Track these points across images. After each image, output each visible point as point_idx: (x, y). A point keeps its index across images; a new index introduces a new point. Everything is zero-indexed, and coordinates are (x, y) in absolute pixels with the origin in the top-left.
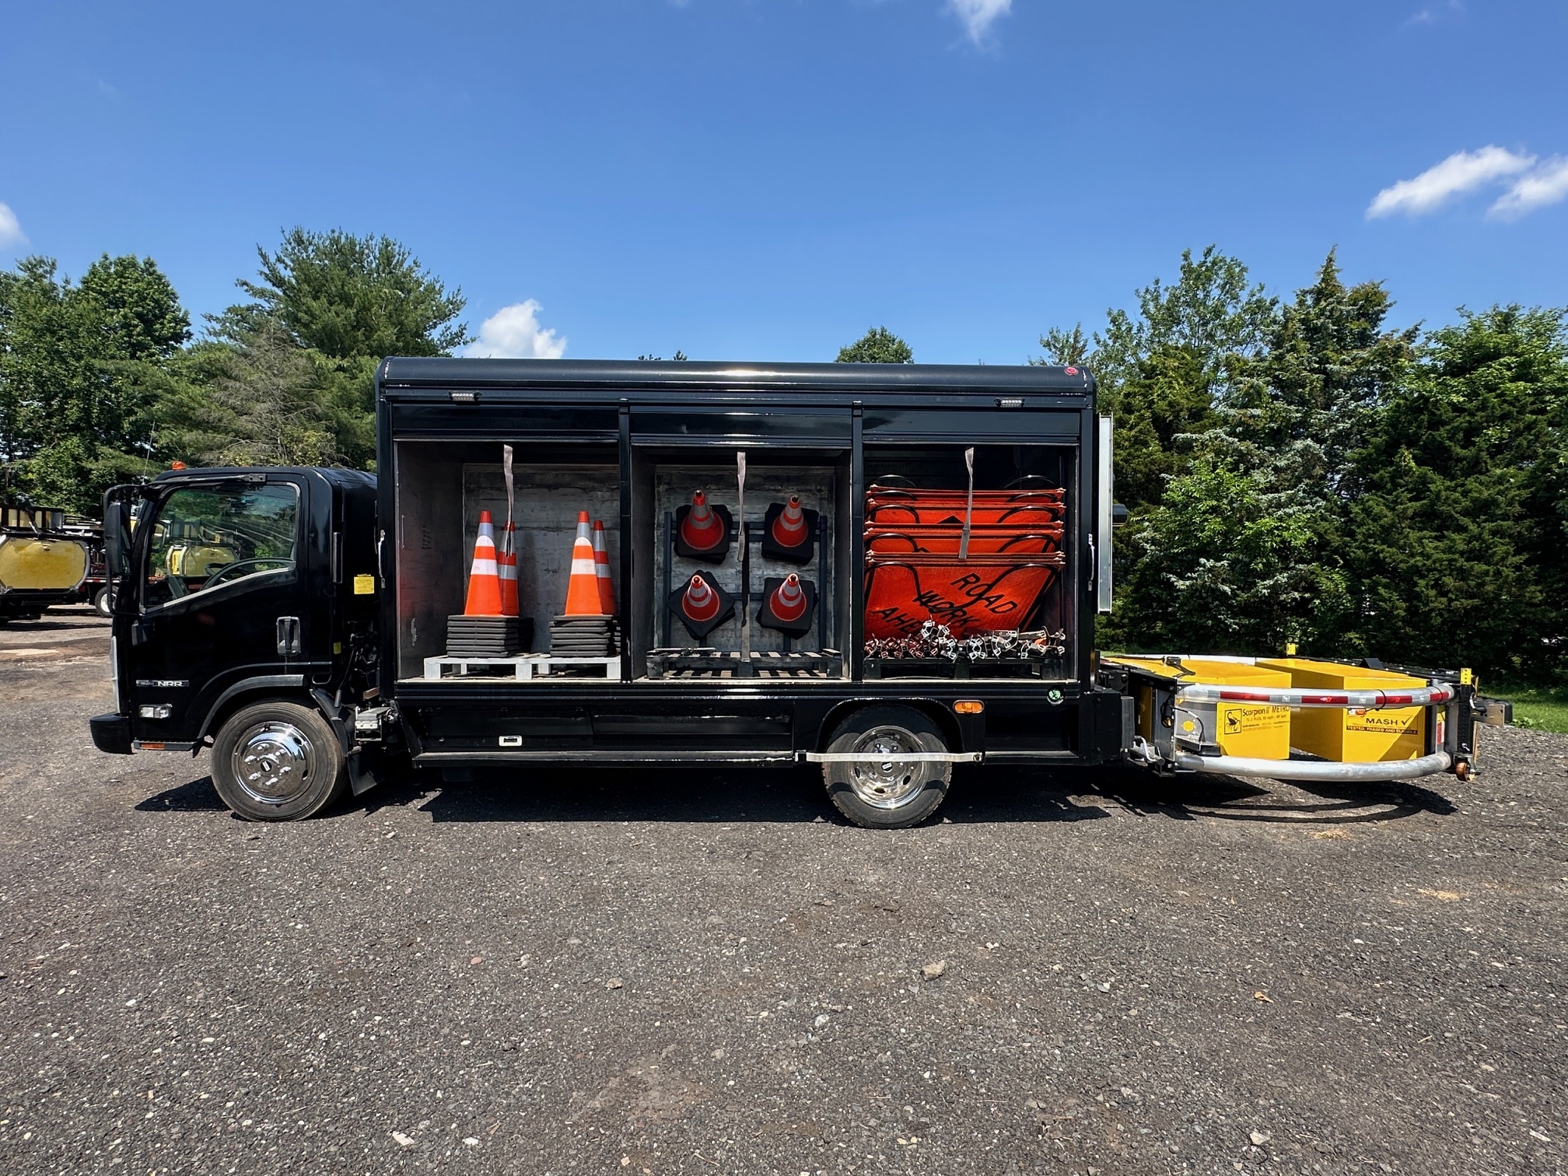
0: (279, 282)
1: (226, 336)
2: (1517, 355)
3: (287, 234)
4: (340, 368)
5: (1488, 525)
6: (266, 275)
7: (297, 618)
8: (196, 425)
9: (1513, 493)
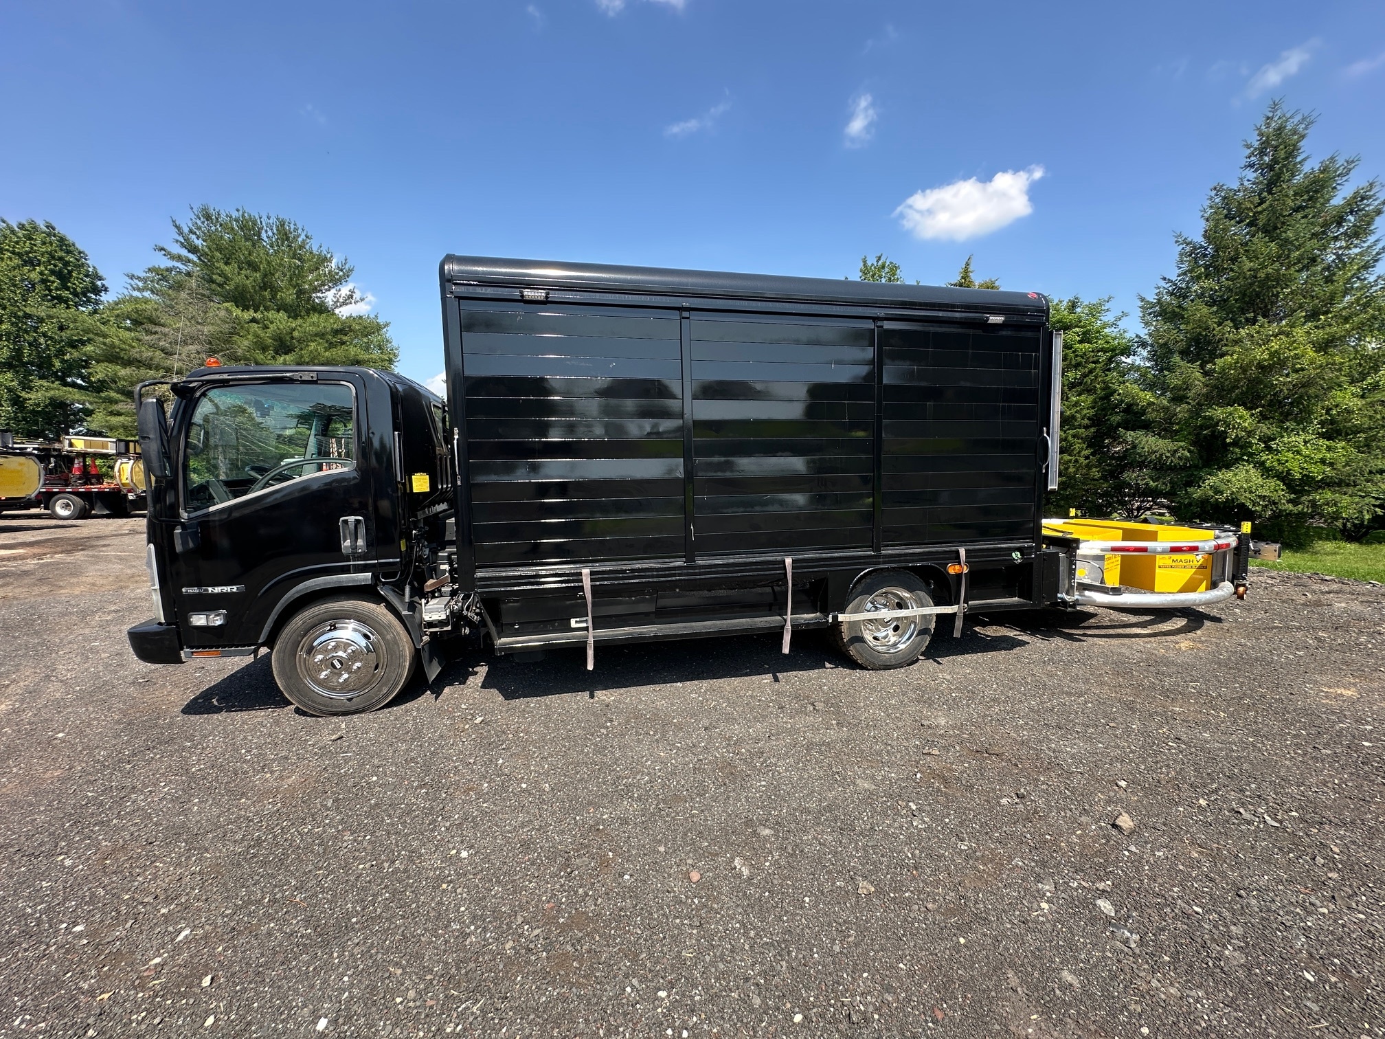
0: (193, 249)
1: (149, 292)
2: (1082, 327)
3: (195, 210)
4: (254, 320)
5: (1071, 432)
6: (182, 243)
7: (360, 518)
8: (128, 363)
9: (1085, 412)
